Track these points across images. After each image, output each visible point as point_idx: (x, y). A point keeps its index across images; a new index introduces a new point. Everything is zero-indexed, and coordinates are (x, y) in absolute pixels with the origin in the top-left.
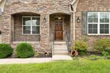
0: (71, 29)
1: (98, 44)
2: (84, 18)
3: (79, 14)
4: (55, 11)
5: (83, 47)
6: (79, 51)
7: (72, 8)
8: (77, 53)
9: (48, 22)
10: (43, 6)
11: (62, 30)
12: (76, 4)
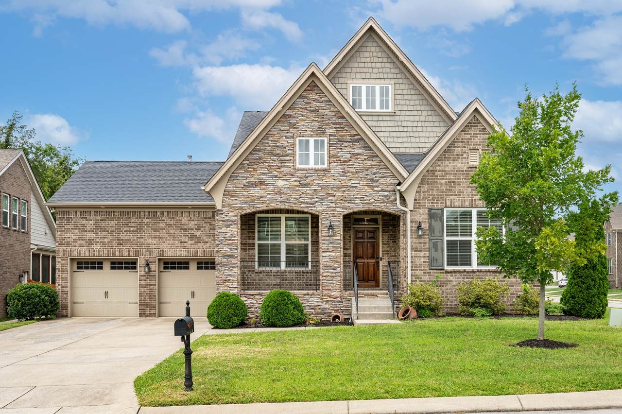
0: (402, 254)
1: (467, 292)
2: (436, 224)
3: (422, 216)
4: (358, 206)
5: (430, 299)
6: (419, 307)
7: (402, 197)
8: (413, 313)
9: (339, 237)
10: (327, 193)
11: (375, 255)
12: (415, 188)
